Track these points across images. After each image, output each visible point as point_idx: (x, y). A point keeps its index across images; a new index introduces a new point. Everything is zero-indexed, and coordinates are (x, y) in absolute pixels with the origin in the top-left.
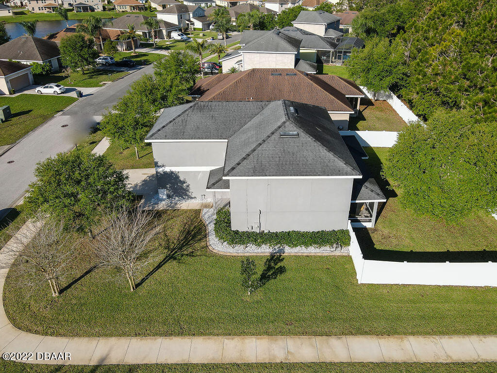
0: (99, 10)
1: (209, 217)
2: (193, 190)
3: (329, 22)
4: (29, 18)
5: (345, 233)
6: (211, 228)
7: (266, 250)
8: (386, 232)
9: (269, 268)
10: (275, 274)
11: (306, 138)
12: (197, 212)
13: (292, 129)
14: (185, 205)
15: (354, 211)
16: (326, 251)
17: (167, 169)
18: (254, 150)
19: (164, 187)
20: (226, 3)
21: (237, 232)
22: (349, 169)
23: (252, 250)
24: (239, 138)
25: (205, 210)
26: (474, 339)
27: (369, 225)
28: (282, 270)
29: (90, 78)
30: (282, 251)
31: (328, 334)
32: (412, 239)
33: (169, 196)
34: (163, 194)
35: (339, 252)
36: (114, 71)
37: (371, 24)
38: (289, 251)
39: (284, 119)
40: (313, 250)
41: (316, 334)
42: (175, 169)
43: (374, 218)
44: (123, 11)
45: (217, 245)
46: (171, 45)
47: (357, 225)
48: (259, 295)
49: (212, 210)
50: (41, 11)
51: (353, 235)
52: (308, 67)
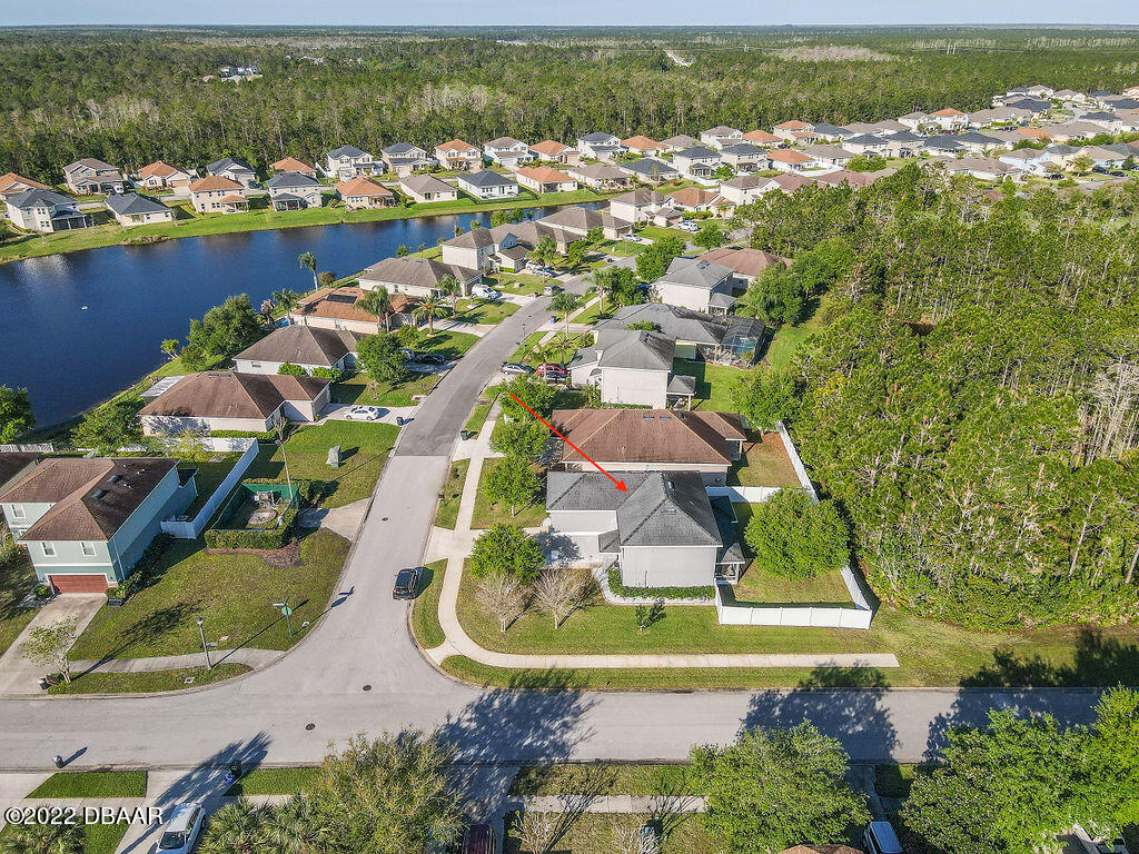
0: (315, 205)
1: (599, 575)
2: (582, 552)
3: (715, 282)
4: (202, 226)
5: (711, 589)
6: (605, 584)
7: (650, 601)
8: (746, 587)
9: (654, 614)
10: (659, 618)
11: (681, 514)
12: (589, 571)
13: (671, 506)
14: (575, 565)
15: (720, 570)
16: (697, 602)
17: (562, 534)
18: (641, 525)
19: (557, 549)
20: (537, 184)
21: (627, 587)
22: (713, 540)
23: (639, 601)
24: (628, 511)
25: (594, 570)
26: (791, 655)
27: (733, 582)
28: (663, 616)
29: (395, 388)
30: (663, 602)
31: (697, 654)
32: (766, 593)
33: (560, 557)
34: (555, 554)
35: (707, 603)
36: (419, 374)
37: (773, 297)
38: (667, 601)
39: (663, 497)
40: (686, 601)
41: (688, 653)
42: (567, 534)
43: (736, 576)
44: (358, 208)
45: (611, 597)
46: (477, 311)
47: (721, 582)
48: (648, 631)
49: (601, 569)
50: (216, 210)
51: (717, 589)
52: (684, 386)
